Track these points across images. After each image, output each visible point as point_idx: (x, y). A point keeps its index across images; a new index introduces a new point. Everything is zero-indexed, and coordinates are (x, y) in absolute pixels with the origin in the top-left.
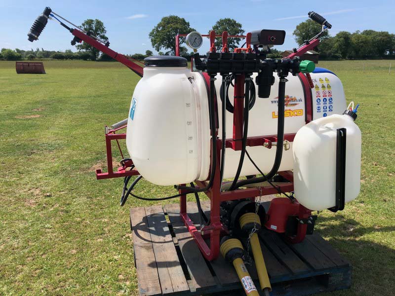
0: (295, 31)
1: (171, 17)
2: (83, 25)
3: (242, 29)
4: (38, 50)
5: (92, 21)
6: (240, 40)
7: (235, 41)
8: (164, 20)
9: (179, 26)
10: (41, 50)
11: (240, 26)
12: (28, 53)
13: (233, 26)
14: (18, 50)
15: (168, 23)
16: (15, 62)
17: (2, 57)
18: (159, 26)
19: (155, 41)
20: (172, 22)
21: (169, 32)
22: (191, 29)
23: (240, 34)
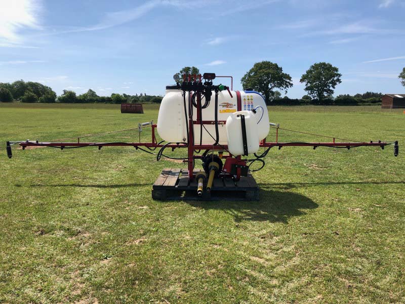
0: (401, 74)
1: (264, 63)
2: (181, 72)
3: (339, 72)
4: (141, 95)
5: (189, 68)
6: (335, 84)
7: (330, 85)
8: (257, 65)
9: (271, 71)
10: (144, 95)
11: (336, 70)
12: (133, 97)
13: (329, 70)
14: (124, 95)
15: (261, 68)
16: (120, 105)
17: (112, 100)
18: (251, 71)
19: (246, 85)
20: (265, 67)
21: (261, 77)
22: (283, 74)
23: (335, 78)
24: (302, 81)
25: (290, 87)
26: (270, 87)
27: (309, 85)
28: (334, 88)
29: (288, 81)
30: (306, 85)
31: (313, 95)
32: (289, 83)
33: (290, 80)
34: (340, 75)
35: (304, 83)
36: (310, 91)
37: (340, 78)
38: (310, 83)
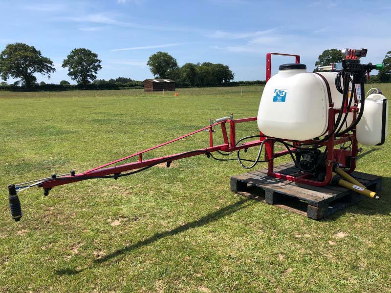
0: (148, 62)
1: (18, 45)
3: (99, 58)
6: (97, 70)
7: (93, 70)
8: (10, 47)
9: (28, 54)
11: (96, 56)
13: (89, 56)
15: (15, 50)
18: (4, 53)
20: (20, 50)
21: (17, 60)
22: (43, 57)
23: (96, 64)
24: (64, 66)
25: (53, 71)
26: (29, 71)
27: (72, 70)
28: (96, 73)
29: (49, 65)
30: (69, 70)
31: (77, 80)
32: (51, 67)
33: (52, 64)
34: (100, 61)
35: (67, 69)
36: (73, 76)
37: (100, 64)
38: (72, 68)
